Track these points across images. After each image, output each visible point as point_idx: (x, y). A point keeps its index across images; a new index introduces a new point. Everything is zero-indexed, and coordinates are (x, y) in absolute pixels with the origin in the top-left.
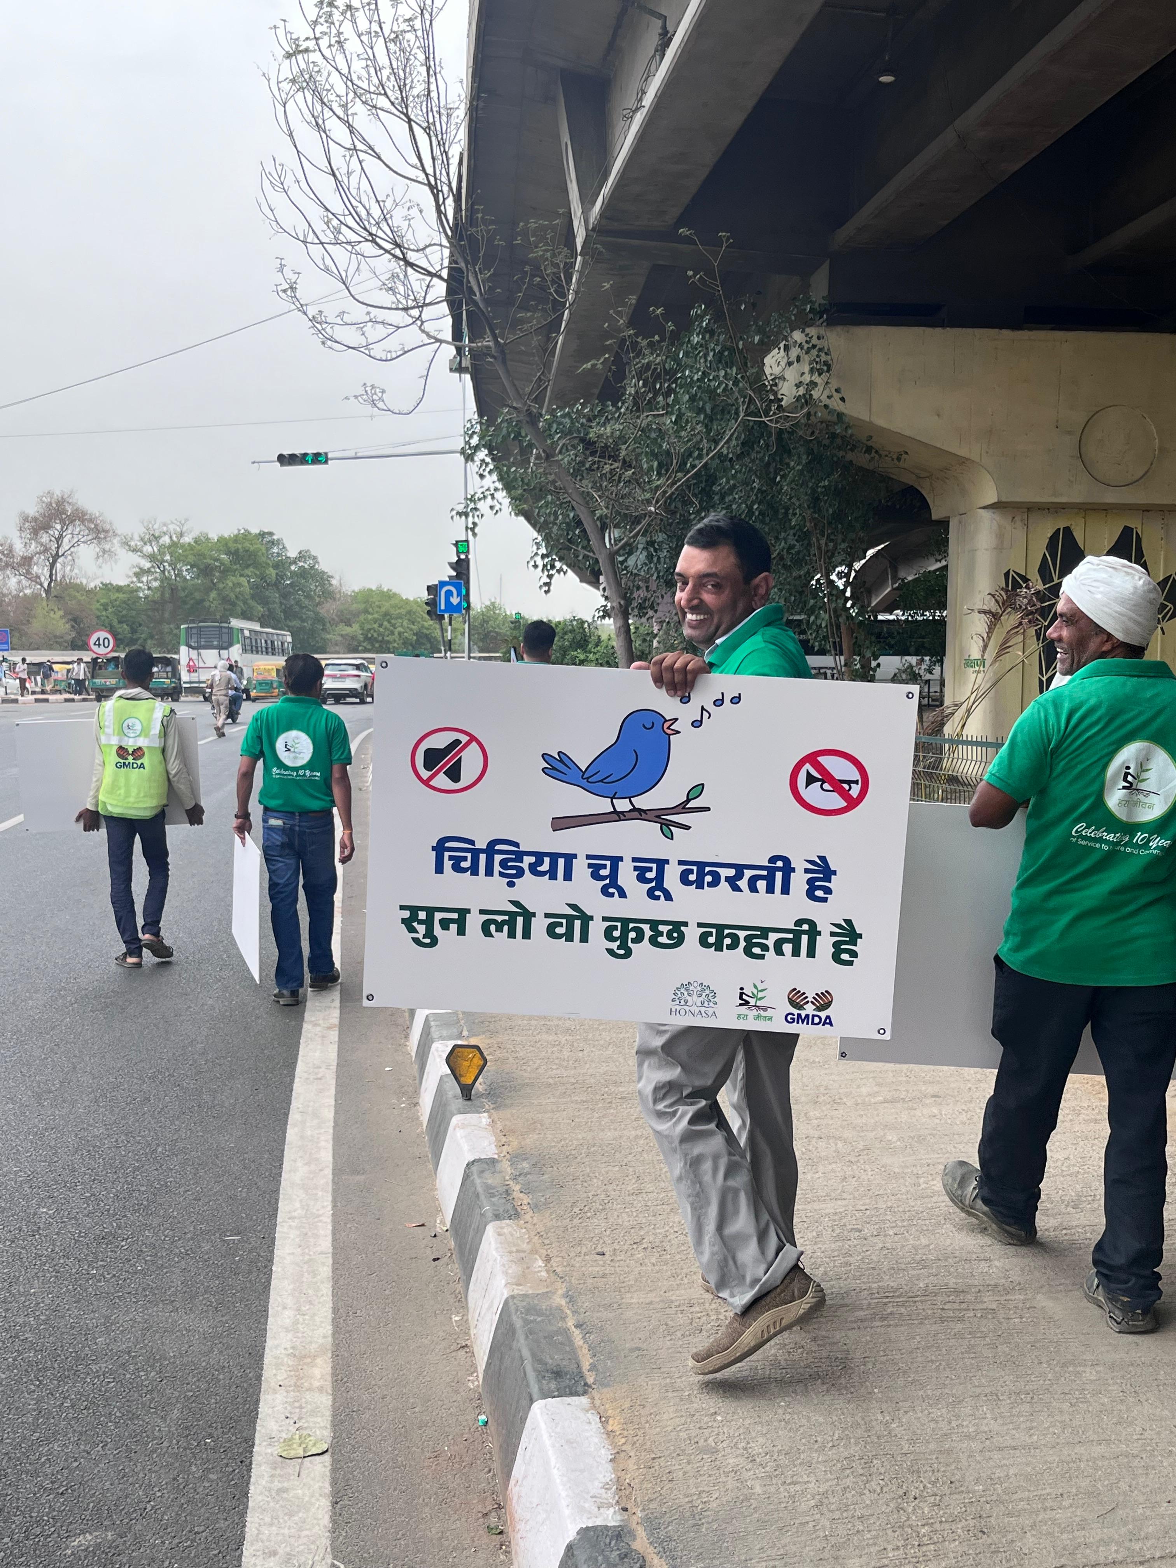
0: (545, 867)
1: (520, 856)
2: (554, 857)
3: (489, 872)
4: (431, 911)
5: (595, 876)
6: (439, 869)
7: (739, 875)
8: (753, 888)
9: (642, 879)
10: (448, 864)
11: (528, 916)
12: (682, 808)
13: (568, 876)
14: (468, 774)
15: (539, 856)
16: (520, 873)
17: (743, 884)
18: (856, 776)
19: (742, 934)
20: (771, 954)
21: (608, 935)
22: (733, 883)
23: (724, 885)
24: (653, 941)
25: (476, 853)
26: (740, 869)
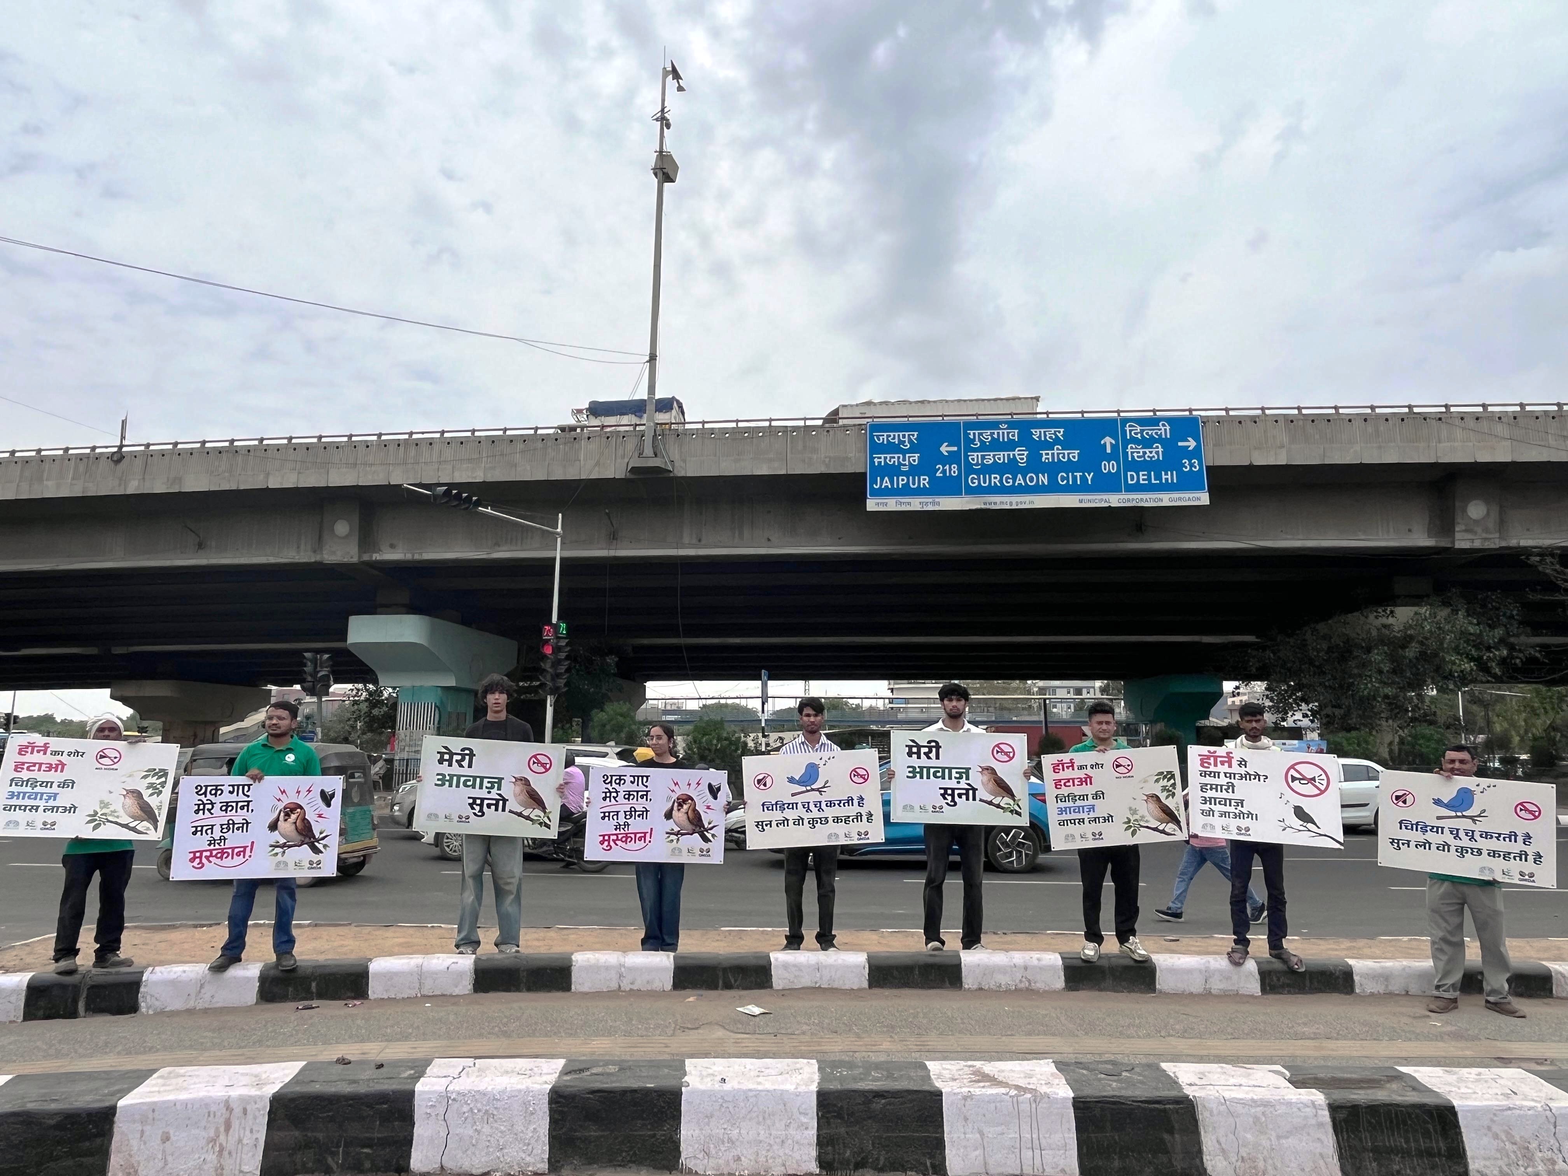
0: (1435, 829)
1: (1426, 826)
2: (1438, 828)
3: (1417, 830)
4: (1398, 840)
5: (1451, 833)
6: (1401, 828)
7: (1500, 836)
8: (1504, 840)
9: (1467, 835)
10: (1403, 827)
11: (1430, 844)
12: (1479, 816)
13: (1442, 833)
14: (1408, 803)
15: (1433, 827)
16: (1427, 831)
17: (1501, 838)
18: (1536, 809)
19: (1502, 854)
20: (1512, 860)
21: (1457, 851)
22: (1498, 838)
23: (1494, 839)
24: (1472, 854)
25: (1412, 825)
26: (1500, 835)
